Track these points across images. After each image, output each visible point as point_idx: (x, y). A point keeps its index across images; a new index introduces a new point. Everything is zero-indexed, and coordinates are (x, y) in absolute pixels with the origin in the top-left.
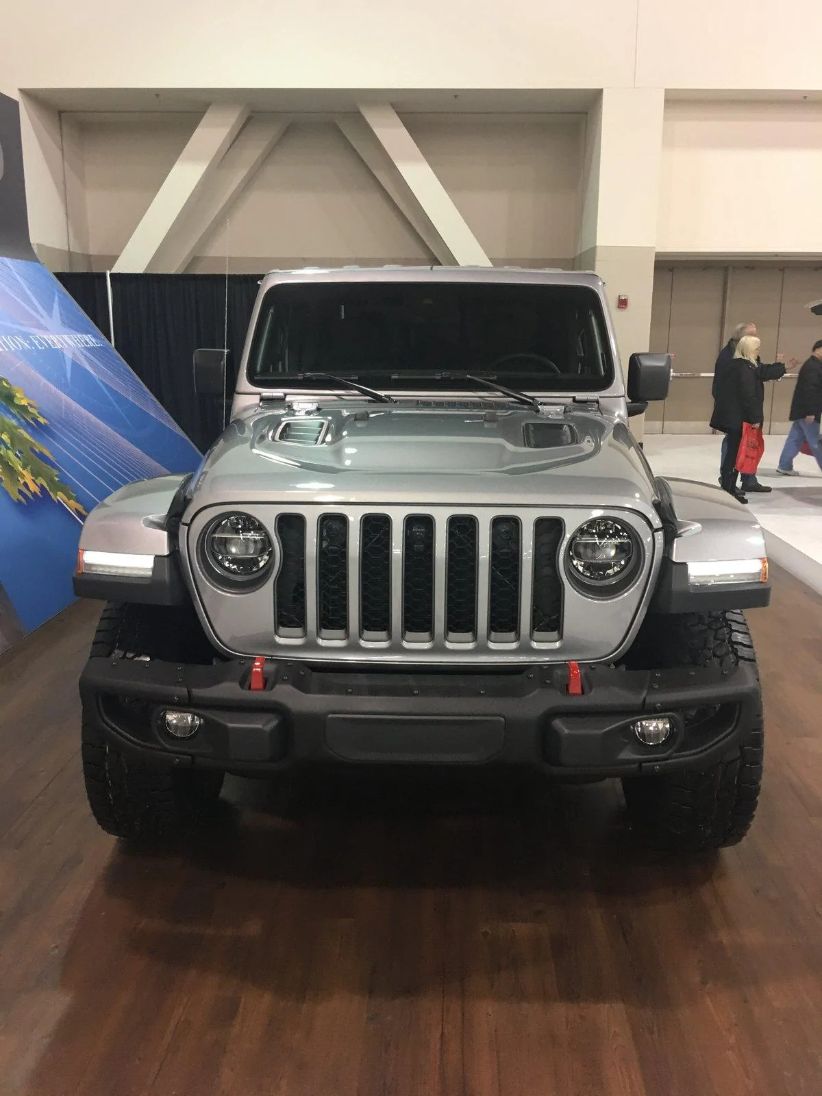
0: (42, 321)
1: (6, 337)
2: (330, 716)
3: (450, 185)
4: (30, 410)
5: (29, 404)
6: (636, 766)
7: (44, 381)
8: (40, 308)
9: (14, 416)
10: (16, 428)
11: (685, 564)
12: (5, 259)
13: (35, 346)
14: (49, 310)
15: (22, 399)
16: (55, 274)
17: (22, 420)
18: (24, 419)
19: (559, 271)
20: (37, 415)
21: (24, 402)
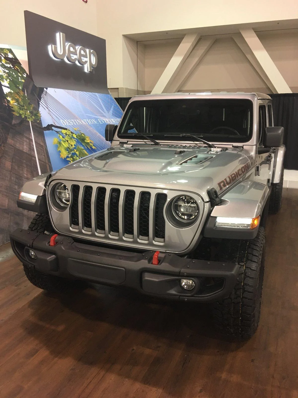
0: (104, 114)
1: (88, 120)
2: (69, 258)
3: (274, 58)
4: (90, 144)
5: (90, 142)
6: (178, 297)
7: (99, 134)
8: (105, 110)
9: (83, 146)
10: (83, 150)
11: (216, 217)
12: (96, 93)
13: (99, 122)
14: (108, 110)
15: (88, 140)
16: (115, 98)
17: (86, 147)
18: (86, 146)
19: (243, 93)
20: (92, 146)
21: (88, 141)
